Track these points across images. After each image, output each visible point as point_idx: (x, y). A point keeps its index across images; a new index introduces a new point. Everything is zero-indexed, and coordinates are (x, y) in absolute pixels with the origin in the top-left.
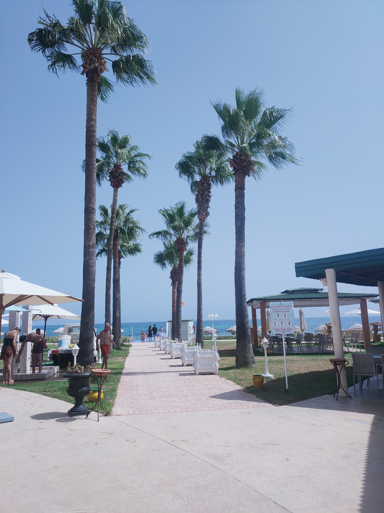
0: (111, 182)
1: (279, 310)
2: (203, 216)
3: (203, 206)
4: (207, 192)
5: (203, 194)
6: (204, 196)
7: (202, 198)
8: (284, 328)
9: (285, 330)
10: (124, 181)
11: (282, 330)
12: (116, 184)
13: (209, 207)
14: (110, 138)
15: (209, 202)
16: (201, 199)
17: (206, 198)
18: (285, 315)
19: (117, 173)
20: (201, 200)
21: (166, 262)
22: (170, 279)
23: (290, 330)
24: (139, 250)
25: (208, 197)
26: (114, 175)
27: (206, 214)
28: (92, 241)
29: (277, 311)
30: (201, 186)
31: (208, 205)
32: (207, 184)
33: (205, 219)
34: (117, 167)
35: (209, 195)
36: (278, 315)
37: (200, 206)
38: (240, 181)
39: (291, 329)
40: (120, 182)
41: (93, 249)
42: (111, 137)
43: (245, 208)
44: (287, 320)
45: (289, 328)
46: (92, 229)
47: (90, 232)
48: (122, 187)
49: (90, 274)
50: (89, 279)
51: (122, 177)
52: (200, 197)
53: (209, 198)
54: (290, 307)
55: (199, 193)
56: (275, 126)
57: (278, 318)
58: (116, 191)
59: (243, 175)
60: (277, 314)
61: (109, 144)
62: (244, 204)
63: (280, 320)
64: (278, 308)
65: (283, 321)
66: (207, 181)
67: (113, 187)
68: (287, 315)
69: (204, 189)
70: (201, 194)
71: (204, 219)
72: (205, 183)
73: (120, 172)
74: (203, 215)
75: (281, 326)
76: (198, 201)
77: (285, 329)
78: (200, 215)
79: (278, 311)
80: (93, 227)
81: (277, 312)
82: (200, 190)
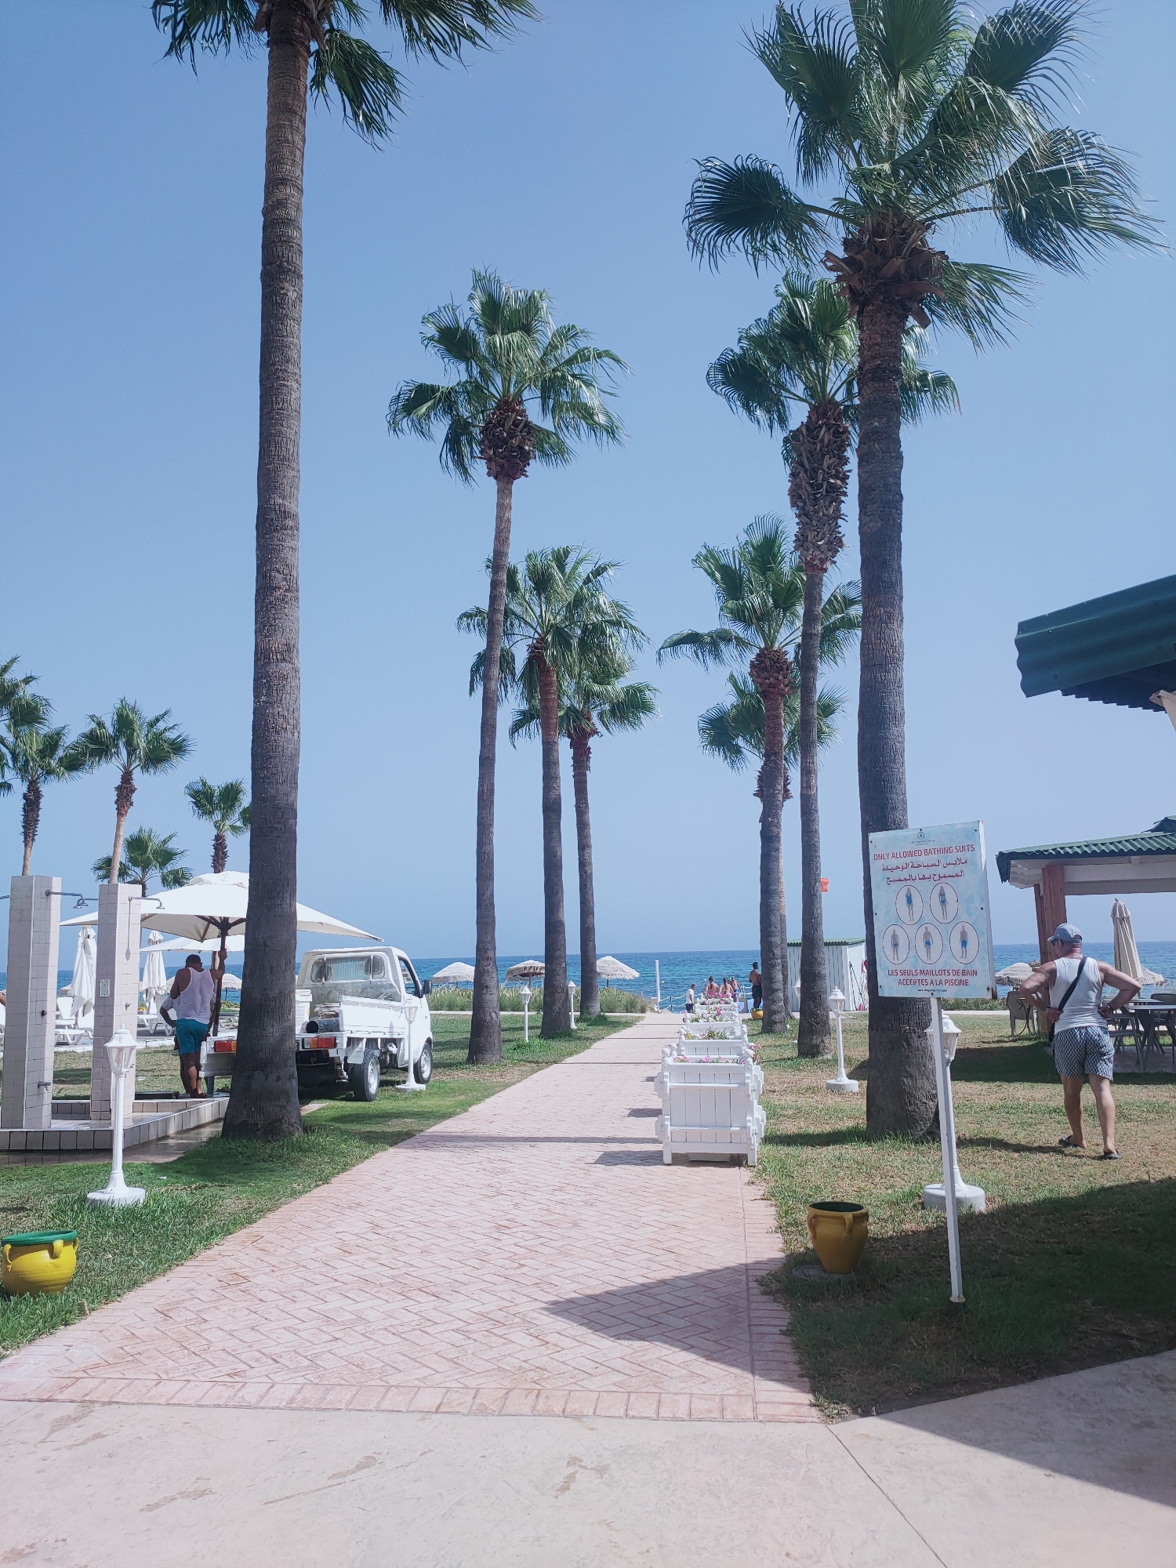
0: (489, 460)
1: (914, 872)
2: (818, 553)
3: (816, 512)
4: (830, 462)
5: (813, 469)
6: (821, 477)
7: (811, 485)
8: (939, 966)
9: (943, 978)
10: (529, 453)
11: (929, 978)
12: (502, 466)
13: (843, 514)
14: (477, 306)
15: (843, 498)
16: (809, 489)
17: (828, 482)
18: (942, 894)
19: (503, 426)
20: (807, 490)
21: (740, 742)
22: (758, 799)
23: (964, 978)
24: (646, 707)
25: (836, 477)
26: (494, 435)
27: (829, 543)
28: (280, 636)
29: (904, 874)
30: (809, 441)
31: (838, 509)
32: (831, 431)
33: (828, 563)
34: (509, 405)
35: (838, 472)
36: (909, 900)
37: (806, 515)
38: (878, 344)
39: (975, 973)
40: (515, 457)
41: (283, 665)
42: (482, 303)
43: (900, 457)
44: (953, 924)
45: (961, 967)
46: (279, 588)
47: (271, 603)
48: (527, 476)
49: (271, 757)
50: (269, 778)
51: (520, 440)
52: (804, 483)
53: (839, 482)
54: (966, 855)
55: (802, 465)
56: (1032, 85)
57: (911, 913)
58: (504, 492)
59: (889, 315)
60: (904, 891)
61: (473, 327)
62: (898, 442)
63: (920, 923)
64: (908, 860)
65: (931, 929)
66: (828, 419)
67: (496, 478)
68: (950, 896)
69: (821, 450)
70: (806, 472)
71: (823, 561)
72: (820, 427)
73: (516, 424)
74: (819, 547)
75: (925, 957)
76: (800, 497)
77: (942, 972)
78: (808, 550)
79: (911, 878)
80: (284, 583)
81: (904, 883)
82: (804, 455)
